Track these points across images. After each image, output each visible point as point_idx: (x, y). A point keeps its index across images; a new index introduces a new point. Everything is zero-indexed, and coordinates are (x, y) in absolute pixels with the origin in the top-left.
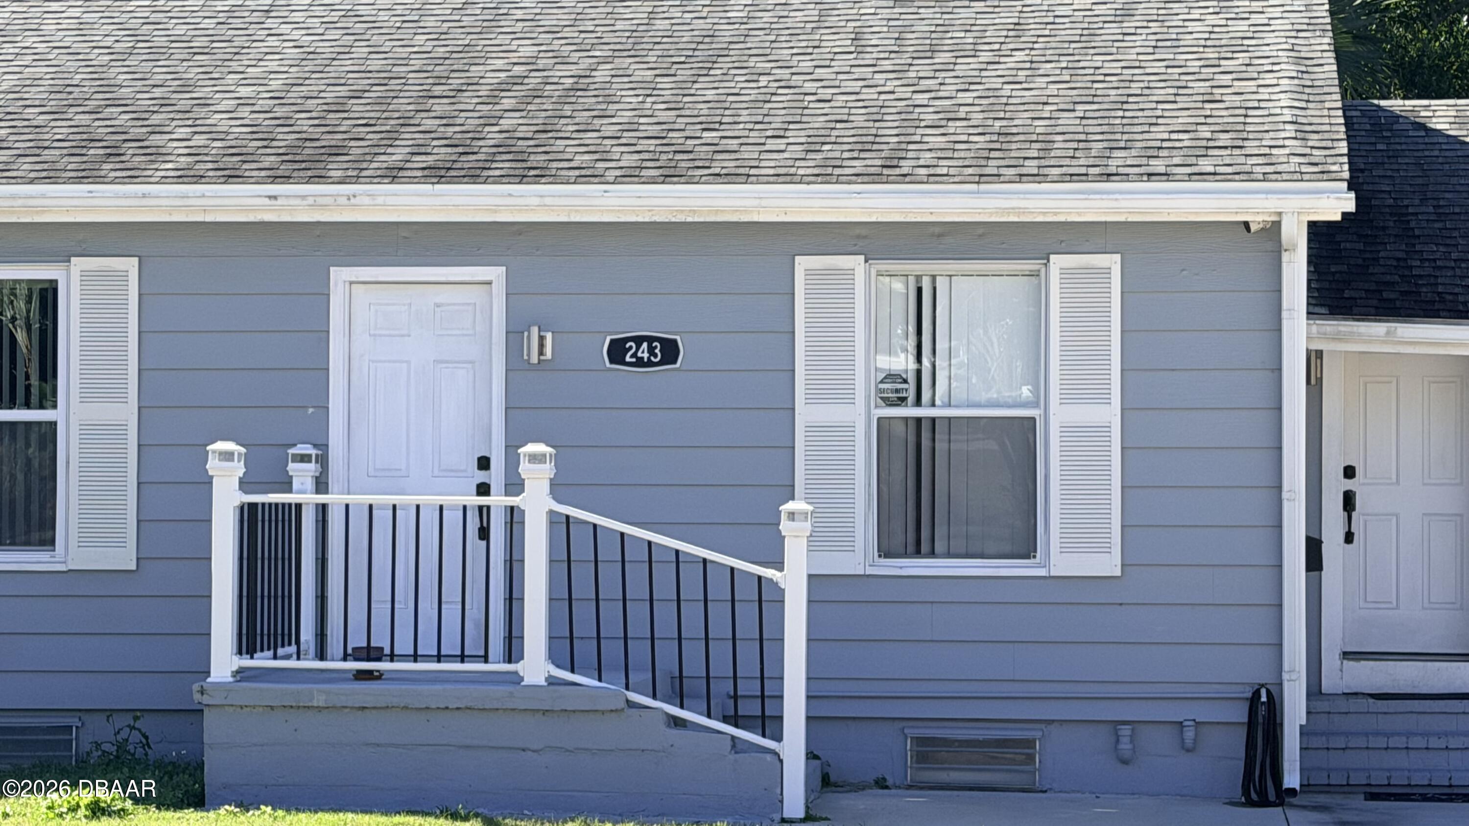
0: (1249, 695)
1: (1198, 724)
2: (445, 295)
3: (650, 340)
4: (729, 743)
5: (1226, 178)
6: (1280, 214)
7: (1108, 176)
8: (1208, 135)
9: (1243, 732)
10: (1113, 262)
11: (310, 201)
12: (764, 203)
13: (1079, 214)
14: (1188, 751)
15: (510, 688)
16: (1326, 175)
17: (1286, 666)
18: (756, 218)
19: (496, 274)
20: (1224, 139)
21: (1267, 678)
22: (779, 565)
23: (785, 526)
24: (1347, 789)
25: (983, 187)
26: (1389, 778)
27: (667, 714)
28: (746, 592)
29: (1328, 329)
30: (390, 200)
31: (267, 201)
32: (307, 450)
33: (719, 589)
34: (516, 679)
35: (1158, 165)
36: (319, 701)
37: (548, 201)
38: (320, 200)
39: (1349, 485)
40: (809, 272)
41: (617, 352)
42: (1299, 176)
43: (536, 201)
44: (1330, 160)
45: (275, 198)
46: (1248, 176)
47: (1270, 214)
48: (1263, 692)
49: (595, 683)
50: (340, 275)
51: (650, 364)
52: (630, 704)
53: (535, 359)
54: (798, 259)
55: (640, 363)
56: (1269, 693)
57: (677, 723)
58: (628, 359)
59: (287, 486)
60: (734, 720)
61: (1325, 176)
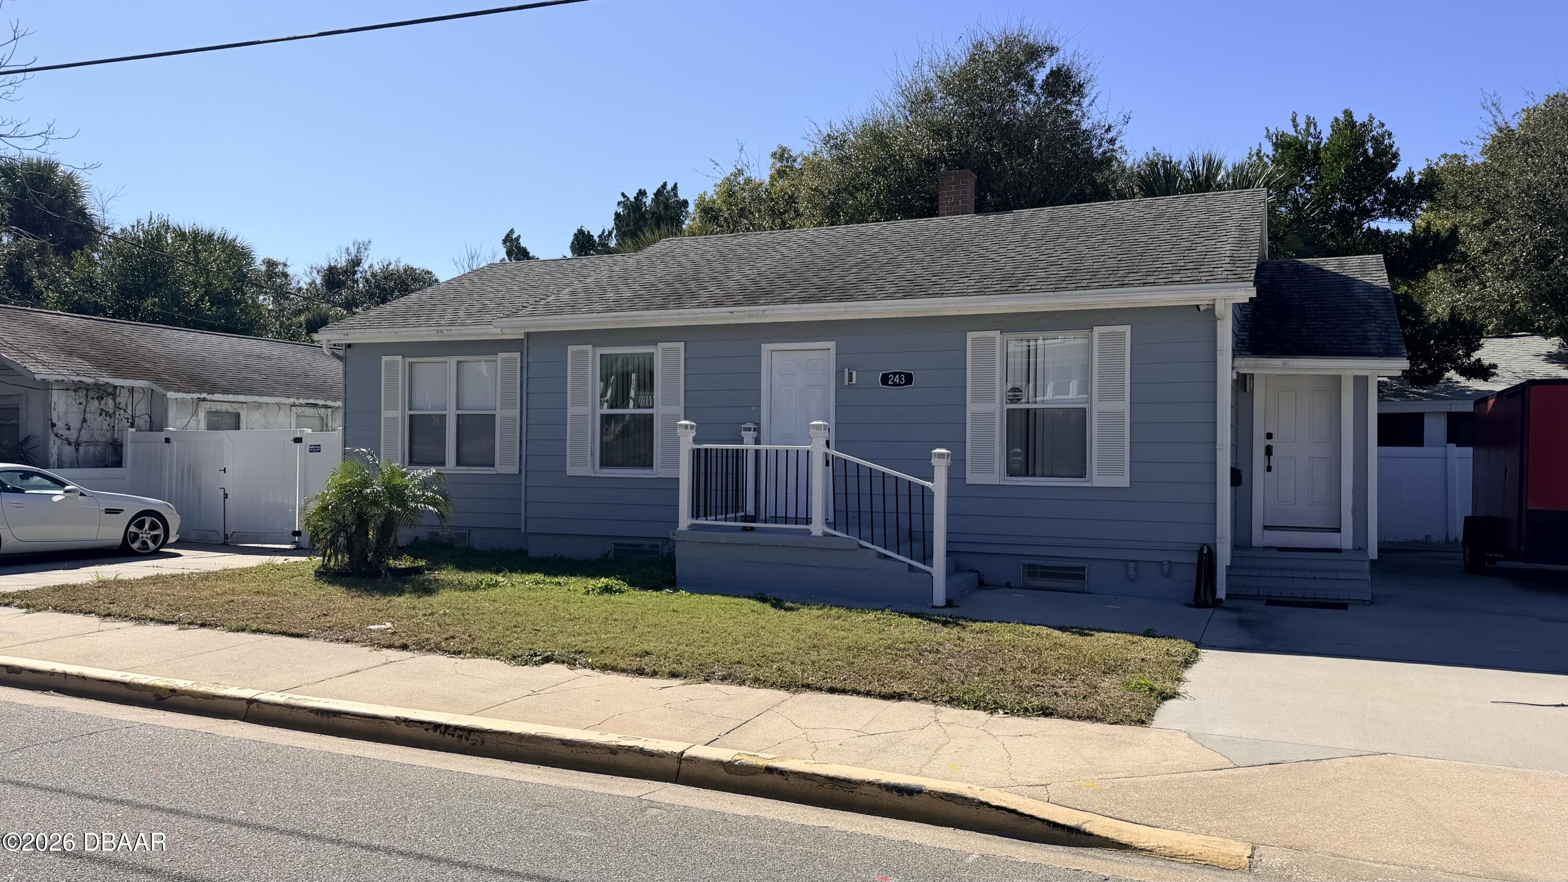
0: (1198, 549)
1: (1170, 563)
2: (811, 355)
3: (900, 373)
4: (906, 567)
5: (1186, 283)
6: (1214, 300)
7: (1123, 285)
8: (1183, 264)
9: (1196, 567)
10: (1127, 329)
11: (747, 313)
12: (948, 306)
13: (1106, 304)
14: (1166, 576)
15: (805, 537)
16: (1243, 279)
17: (1218, 535)
18: (945, 314)
19: (831, 345)
20: (1191, 266)
21: (1208, 541)
22: (931, 479)
23: (934, 461)
24: (1257, 598)
25: (1056, 293)
26: (1281, 593)
27: (879, 552)
28: (916, 492)
29: (1251, 362)
30: (781, 312)
31: (729, 314)
32: (752, 426)
33: (903, 490)
34: (809, 532)
35: (1151, 279)
36: (722, 541)
38: (751, 313)
39: (1269, 442)
40: (974, 340)
41: (885, 379)
42: (1226, 280)
44: (1245, 272)
45: (732, 312)
46: (1199, 282)
47: (1209, 300)
48: (1205, 548)
49: (845, 536)
50: (766, 348)
51: (900, 385)
52: (861, 546)
53: (846, 383)
54: (968, 333)
55: (895, 384)
56: (1209, 548)
57: (883, 557)
58: (890, 383)
59: (741, 441)
60: (911, 556)
61: (1240, 280)
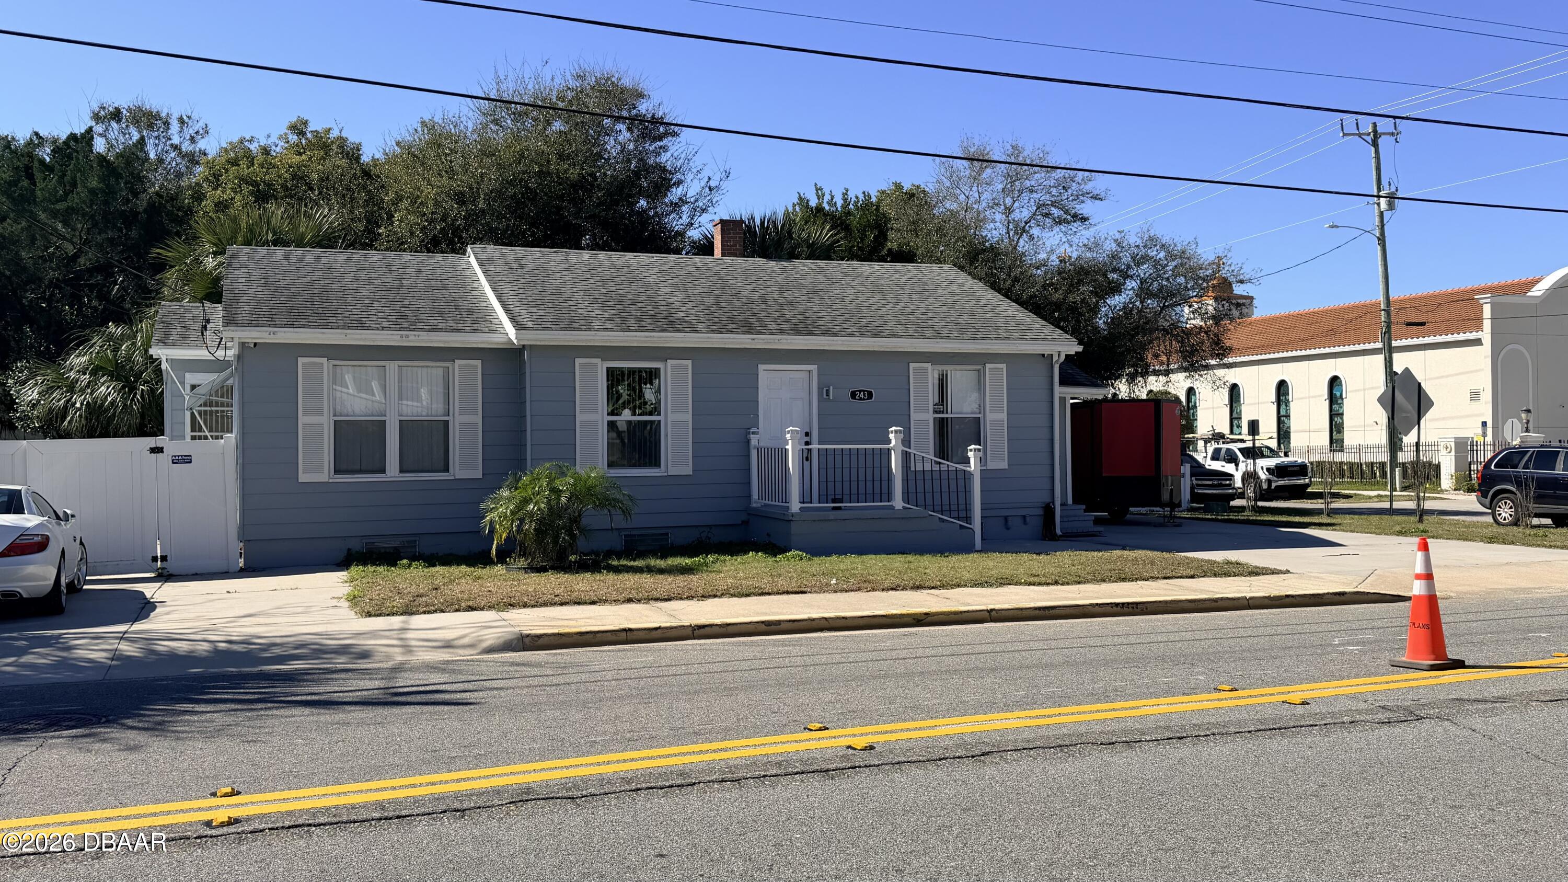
0: (1044, 505)
1: (1029, 516)
3: (864, 391)
4: (955, 526)
6: (1060, 352)
7: (1008, 339)
9: (1042, 517)
10: (1004, 366)
13: (1003, 350)
14: (1026, 524)
15: (891, 511)
17: (1056, 496)
18: (906, 350)
19: (814, 368)
21: (1049, 500)
25: (976, 341)
27: (940, 518)
28: (960, 475)
34: (892, 508)
35: (1016, 335)
37: (845, 343)
38: (769, 341)
40: (914, 369)
41: (853, 395)
43: (840, 342)
49: (917, 508)
50: (761, 367)
51: (864, 399)
52: (928, 515)
54: (910, 363)
55: (861, 399)
57: (943, 521)
58: (857, 398)
60: (958, 518)
